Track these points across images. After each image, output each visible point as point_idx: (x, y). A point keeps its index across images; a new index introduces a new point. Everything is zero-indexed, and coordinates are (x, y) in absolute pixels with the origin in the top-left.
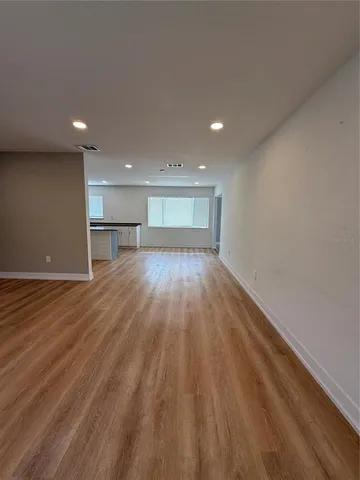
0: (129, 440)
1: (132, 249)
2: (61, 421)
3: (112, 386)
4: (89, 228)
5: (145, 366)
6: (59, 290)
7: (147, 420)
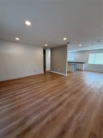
0: (60, 105)
1: (81, 70)
2: (52, 96)
3: (61, 96)
4: (67, 63)
5: (70, 96)
6: (59, 76)
7: (65, 104)
